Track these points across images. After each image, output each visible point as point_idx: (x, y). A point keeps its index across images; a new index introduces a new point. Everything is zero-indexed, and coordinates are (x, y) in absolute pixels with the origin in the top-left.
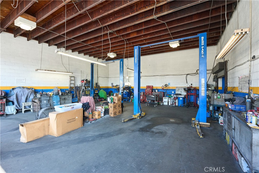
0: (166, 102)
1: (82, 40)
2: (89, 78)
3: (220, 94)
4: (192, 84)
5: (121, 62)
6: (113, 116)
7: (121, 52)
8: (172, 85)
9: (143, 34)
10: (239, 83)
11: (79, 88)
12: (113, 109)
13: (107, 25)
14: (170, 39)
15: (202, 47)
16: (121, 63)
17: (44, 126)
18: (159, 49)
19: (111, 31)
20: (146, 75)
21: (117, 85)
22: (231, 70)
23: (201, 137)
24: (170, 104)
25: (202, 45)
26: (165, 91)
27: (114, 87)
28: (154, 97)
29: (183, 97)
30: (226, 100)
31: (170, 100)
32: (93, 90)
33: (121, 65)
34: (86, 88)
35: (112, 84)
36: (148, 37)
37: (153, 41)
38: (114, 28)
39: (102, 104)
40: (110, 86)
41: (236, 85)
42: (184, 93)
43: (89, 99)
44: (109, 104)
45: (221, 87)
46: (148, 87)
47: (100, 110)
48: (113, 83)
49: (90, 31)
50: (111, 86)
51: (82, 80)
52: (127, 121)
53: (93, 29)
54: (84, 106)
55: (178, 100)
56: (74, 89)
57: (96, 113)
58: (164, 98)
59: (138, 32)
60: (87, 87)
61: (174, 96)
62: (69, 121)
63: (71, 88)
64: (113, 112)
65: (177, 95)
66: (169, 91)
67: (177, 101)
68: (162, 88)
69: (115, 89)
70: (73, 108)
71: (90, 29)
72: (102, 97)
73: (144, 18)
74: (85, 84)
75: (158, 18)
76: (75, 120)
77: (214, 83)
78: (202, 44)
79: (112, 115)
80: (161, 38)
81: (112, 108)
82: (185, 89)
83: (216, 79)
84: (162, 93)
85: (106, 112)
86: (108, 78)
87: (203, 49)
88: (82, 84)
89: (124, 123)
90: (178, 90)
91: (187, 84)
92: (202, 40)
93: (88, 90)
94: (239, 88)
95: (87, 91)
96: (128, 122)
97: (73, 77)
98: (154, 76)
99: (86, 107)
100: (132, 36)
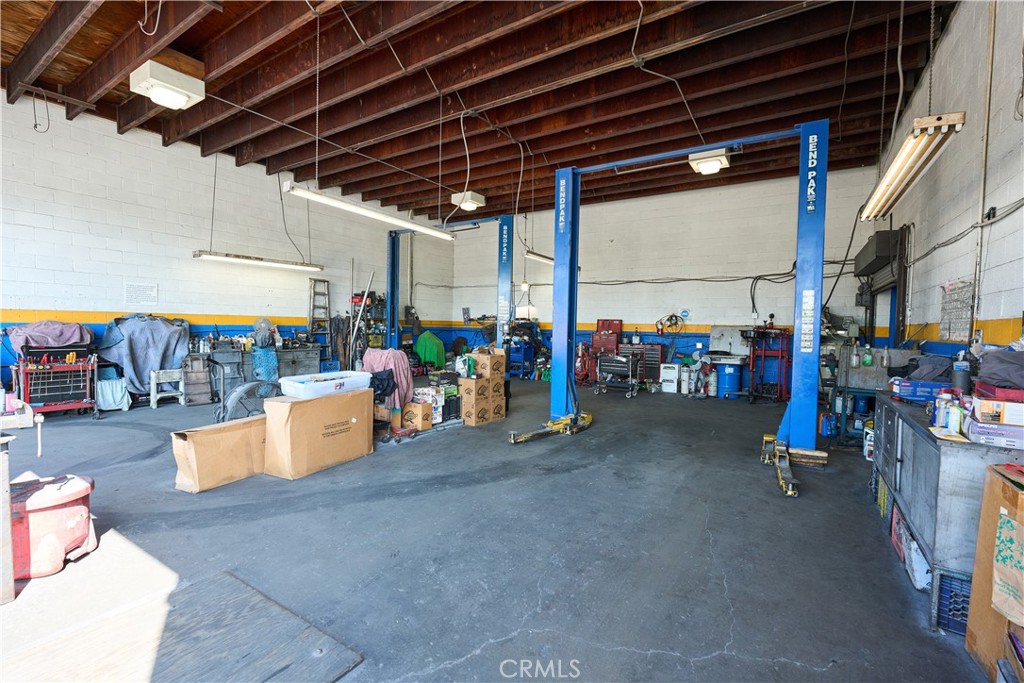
0: (672, 381)
1: (361, 145)
2: (382, 289)
3: (874, 350)
4: (772, 316)
5: (505, 228)
6: (474, 425)
7: (504, 190)
8: (697, 320)
9: (590, 120)
10: (943, 309)
11: (346, 326)
12: (477, 400)
13: (459, 91)
14: (694, 142)
15: (810, 173)
16: (505, 232)
17: (248, 444)
18: (648, 178)
19: (470, 111)
20: (598, 280)
21: (484, 317)
22: (921, 262)
23: (790, 493)
24: (685, 391)
25: (810, 166)
26: (667, 342)
27: (472, 323)
28: (624, 360)
29: (738, 363)
30: (892, 372)
31: (685, 376)
32: (394, 331)
33: (505, 241)
34: (368, 326)
35: (466, 311)
36: (611, 133)
37: (627, 147)
38: (482, 100)
39: (436, 379)
40: (457, 317)
41: (934, 315)
42: (742, 350)
43: (392, 359)
44: (461, 381)
45: (883, 328)
46: (604, 324)
47: (430, 401)
48: (468, 309)
49: (392, 110)
50: (462, 320)
51: (356, 295)
52: (526, 441)
53: (405, 105)
54: (377, 383)
55: (718, 377)
56: (325, 329)
57: (417, 411)
58: (662, 366)
59: (571, 114)
60: (372, 322)
61: (703, 359)
62: (330, 431)
63: (316, 323)
64: (473, 411)
65: (714, 356)
66: (686, 340)
67: (712, 378)
68: (658, 330)
69: (477, 332)
70: (342, 385)
71: (395, 104)
72: (427, 360)
73: (595, 64)
74: (367, 309)
75: (649, 64)
76: (348, 430)
77: (860, 313)
78: (810, 162)
79: (472, 422)
80: (659, 138)
81: (473, 394)
82: (744, 334)
83: (867, 298)
84: (656, 347)
85: (452, 407)
86: (452, 288)
87: (812, 181)
88: (357, 308)
89: (517, 446)
90: (719, 338)
91: (755, 315)
92: (811, 149)
93: (377, 331)
94: (941, 326)
95: (372, 334)
96: (531, 443)
97: (324, 281)
98: (628, 282)
99: (383, 385)
100: (547, 131)
